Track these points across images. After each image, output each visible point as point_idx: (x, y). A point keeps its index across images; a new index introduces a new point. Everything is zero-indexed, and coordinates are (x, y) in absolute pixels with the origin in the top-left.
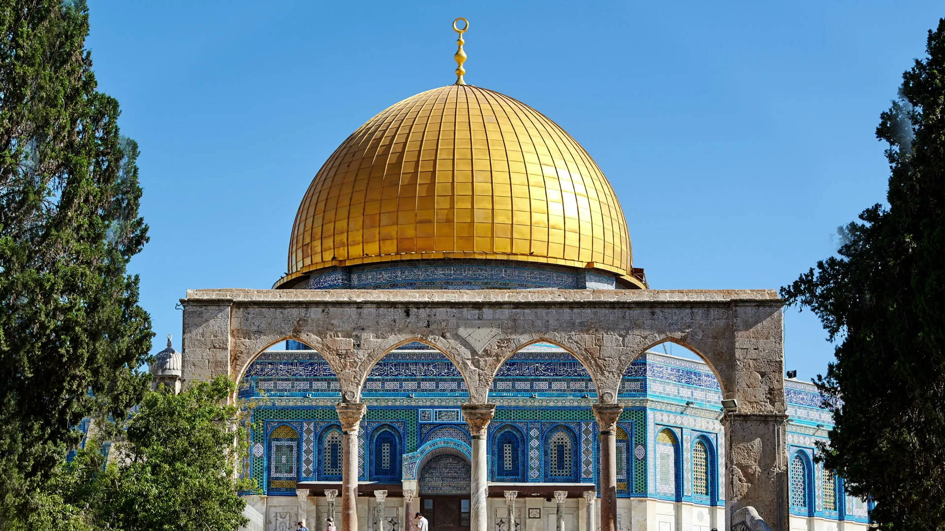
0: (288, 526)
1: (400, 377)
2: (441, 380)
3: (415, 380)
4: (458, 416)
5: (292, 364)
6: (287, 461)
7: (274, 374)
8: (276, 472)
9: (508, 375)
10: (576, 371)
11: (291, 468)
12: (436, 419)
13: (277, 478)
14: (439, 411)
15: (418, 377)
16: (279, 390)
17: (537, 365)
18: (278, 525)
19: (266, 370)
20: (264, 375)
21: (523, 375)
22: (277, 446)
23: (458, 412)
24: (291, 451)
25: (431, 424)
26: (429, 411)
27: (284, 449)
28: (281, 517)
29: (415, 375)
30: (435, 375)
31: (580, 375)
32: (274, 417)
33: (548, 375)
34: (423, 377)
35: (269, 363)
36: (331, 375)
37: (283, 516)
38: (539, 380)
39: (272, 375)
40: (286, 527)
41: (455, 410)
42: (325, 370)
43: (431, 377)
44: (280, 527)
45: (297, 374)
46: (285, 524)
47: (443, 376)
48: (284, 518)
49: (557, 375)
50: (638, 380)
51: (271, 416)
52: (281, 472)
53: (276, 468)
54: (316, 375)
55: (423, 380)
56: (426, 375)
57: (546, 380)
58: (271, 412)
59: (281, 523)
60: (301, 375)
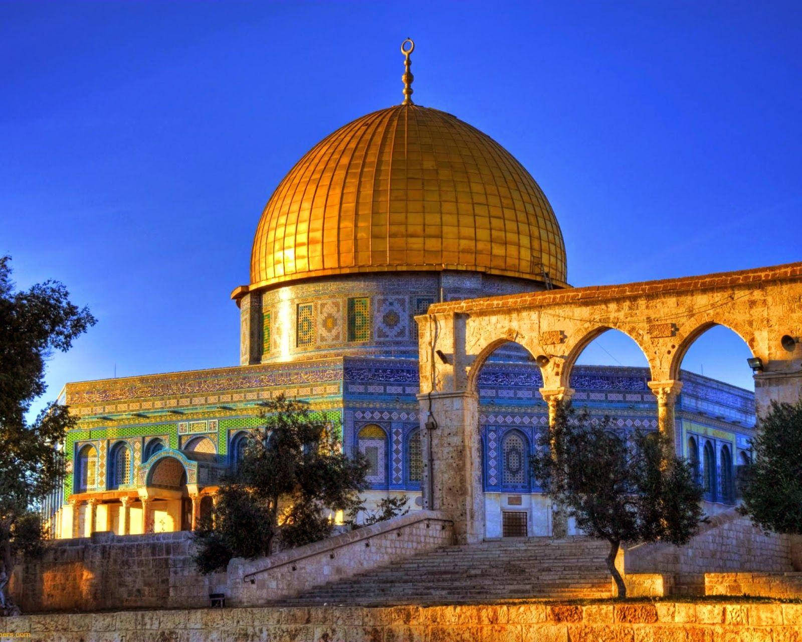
1: (165, 396)
2: (194, 396)
3: (175, 398)
4: (205, 427)
5: (92, 392)
6: (92, 474)
7: (80, 401)
8: (84, 485)
9: (242, 388)
10: (290, 380)
12: (190, 431)
13: (85, 490)
14: (193, 424)
15: (178, 395)
16: (82, 415)
17: (263, 377)
19: (75, 399)
20: (73, 403)
21: (252, 387)
22: (85, 462)
23: (205, 424)
24: (94, 465)
25: (187, 435)
26: (185, 424)
27: (90, 465)
29: (176, 394)
30: (190, 393)
32: (79, 438)
33: (270, 385)
34: (181, 395)
35: (76, 394)
36: (118, 399)
38: (263, 390)
39: (78, 403)
41: (204, 421)
42: (114, 395)
43: (187, 394)
45: (95, 400)
47: (195, 393)
50: (335, 384)
52: (87, 484)
53: (84, 481)
54: (107, 400)
55: (181, 398)
56: (183, 393)
57: (268, 390)
58: (78, 434)
60: (98, 401)
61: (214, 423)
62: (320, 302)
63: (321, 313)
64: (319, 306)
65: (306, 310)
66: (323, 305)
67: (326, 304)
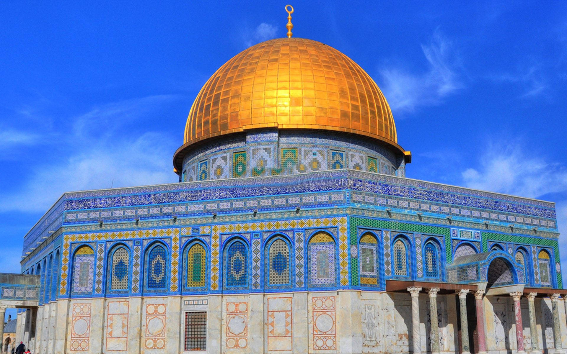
0: (373, 316)
1: (439, 202)
2: (462, 208)
3: (447, 206)
4: (472, 235)
5: (374, 183)
7: (362, 189)
8: (363, 271)
9: (495, 209)
11: (373, 267)
12: (460, 236)
13: (364, 276)
14: (462, 231)
15: (449, 204)
16: (367, 203)
17: (508, 204)
18: (367, 316)
19: (357, 186)
20: (356, 189)
21: (502, 210)
22: (363, 249)
23: (472, 233)
25: (457, 240)
26: (456, 230)
27: (368, 252)
28: (368, 309)
29: (448, 203)
30: (458, 204)
31: (528, 214)
32: (363, 225)
33: (514, 212)
34: (452, 204)
35: (359, 180)
36: (399, 195)
37: (370, 308)
39: (361, 190)
40: (372, 317)
41: (470, 231)
42: (395, 191)
43: (456, 205)
44: (368, 317)
45: (378, 191)
46: (372, 314)
47: (463, 205)
48: (371, 309)
49: (518, 212)
50: (553, 221)
51: (361, 223)
52: (366, 271)
53: (363, 267)
54: (389, 194)
55: (453, 207)
56: (453, 203)
58: (361, 221)
59: (368, 314)
60: (380, 193)
61: (478, 233)
62: (350, 153)
63: (352, 161)
64: (349, 156)
65: (338, 156)
66: (352, 156)
67: (355, 156)
